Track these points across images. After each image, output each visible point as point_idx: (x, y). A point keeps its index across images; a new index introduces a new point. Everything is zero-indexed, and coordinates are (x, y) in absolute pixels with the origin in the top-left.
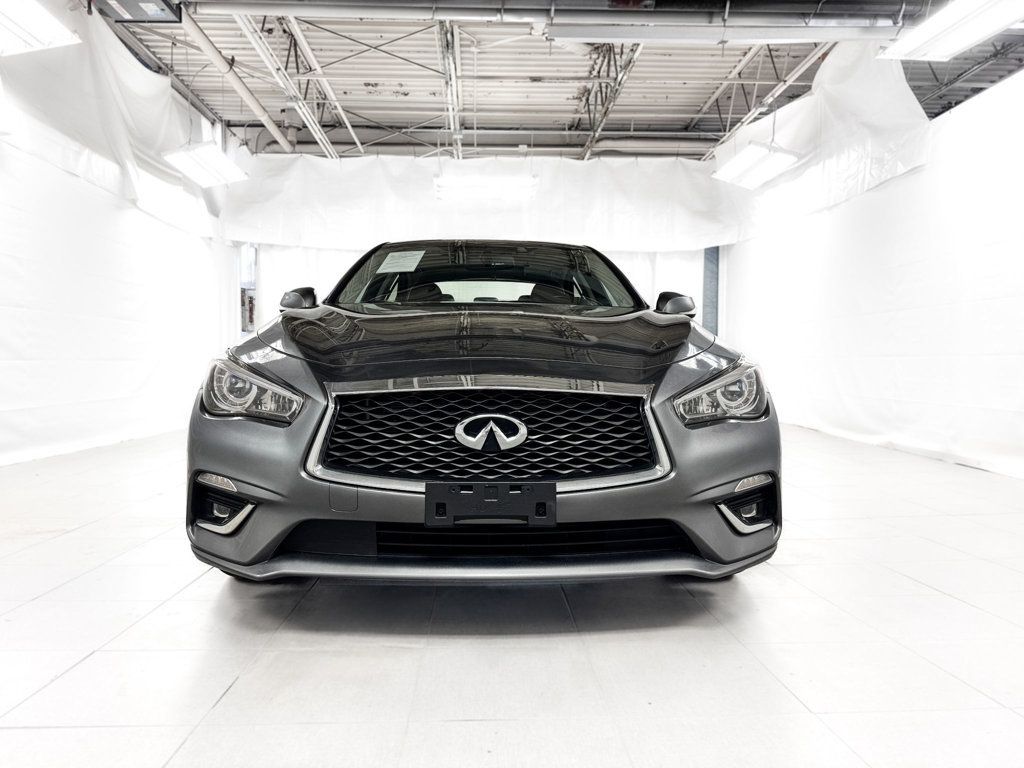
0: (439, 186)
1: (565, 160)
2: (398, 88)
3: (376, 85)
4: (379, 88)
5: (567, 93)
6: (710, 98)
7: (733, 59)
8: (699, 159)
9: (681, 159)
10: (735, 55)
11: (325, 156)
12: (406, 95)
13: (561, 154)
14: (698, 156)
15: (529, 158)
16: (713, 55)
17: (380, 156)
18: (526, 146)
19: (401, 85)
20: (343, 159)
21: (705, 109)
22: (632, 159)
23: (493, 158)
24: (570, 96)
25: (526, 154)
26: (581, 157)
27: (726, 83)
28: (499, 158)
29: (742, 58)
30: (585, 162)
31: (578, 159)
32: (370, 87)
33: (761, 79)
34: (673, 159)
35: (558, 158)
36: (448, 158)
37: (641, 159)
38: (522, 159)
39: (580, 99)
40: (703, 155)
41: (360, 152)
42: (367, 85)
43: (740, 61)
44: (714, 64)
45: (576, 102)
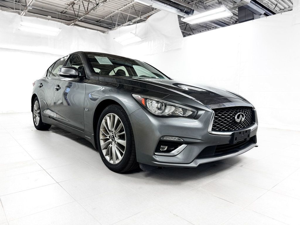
0: (21, 25)
1: (62, 24)
5: (66, 2)
6: (108, 15)
7: (120, 6)
8: (104, 33)
9: (98, 32)
10: (122, 5)
13: (61, 22)
14: (104, 32)
15: (50, 21)
16: (116, 4)
18: (51, 17)
21: (106, 18)
22: (84, 29)
23: (36, 18)
24: (66, 3)
25: (49, 19)
26: (68, 24)
27: (117, 11)
29: (123, 6)
30: (70, 26)
31: (67, 25)
33: (130, 14)
34: (97, 31)
37: (87, 29)
39: (69, 5)
40: (105, 32)
43: (122, 7)
44: (115, 6)
45: (67, 6)
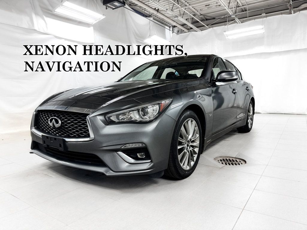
0: (226, 35)
2: (216, 4)
3: (209, 5)
4: (210, 6)
11: (197, 31)
12: (220, 6)
15: (268, 18)
17: (214, 28)
18: (265, 14)
19: (217, 3)
20: (202, 31)
23: (253, 20)
28: (256, 20)
30: (293, 14)
31: (289, 14)
32: (207, 6)
35: (281, 15)
36: (235, 24)
38: (265, 18)
41: (207, 28)
42: (206, 6)
